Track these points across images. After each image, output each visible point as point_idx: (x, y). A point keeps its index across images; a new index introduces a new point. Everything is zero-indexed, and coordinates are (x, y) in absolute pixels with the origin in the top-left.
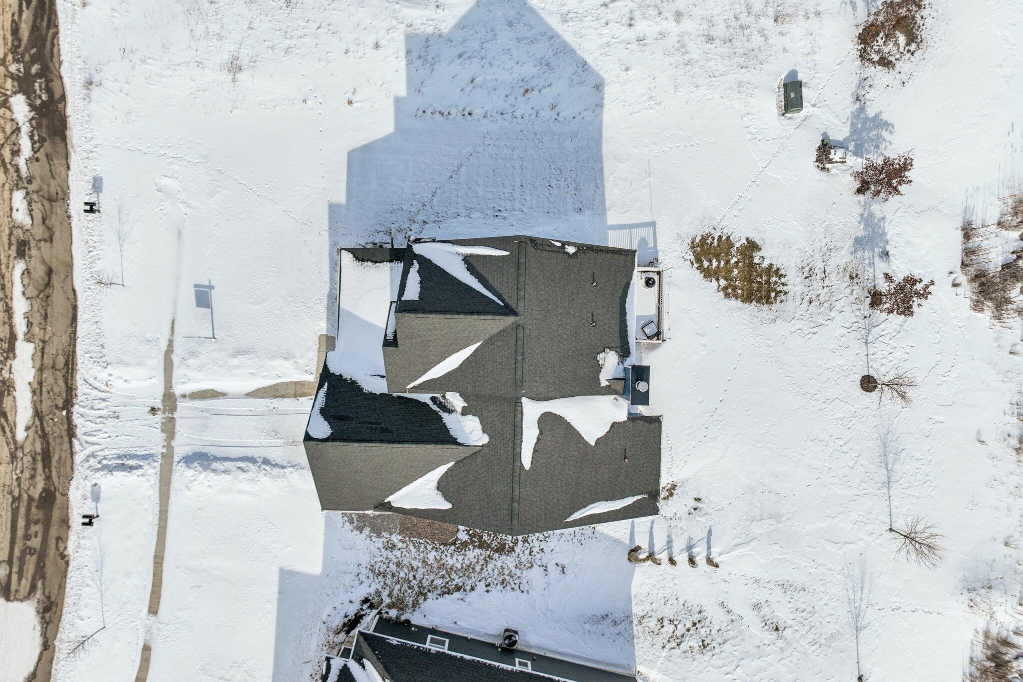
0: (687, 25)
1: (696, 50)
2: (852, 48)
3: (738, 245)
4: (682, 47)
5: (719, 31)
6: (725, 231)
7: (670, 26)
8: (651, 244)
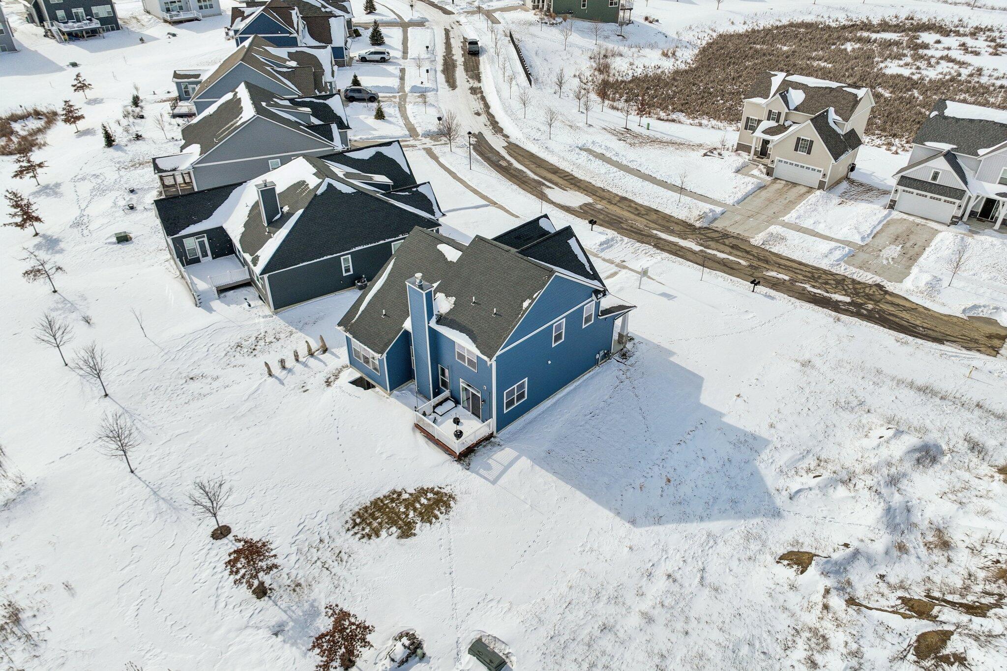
3: (418, 526)
6: (438, 525)
8: (482, 471)
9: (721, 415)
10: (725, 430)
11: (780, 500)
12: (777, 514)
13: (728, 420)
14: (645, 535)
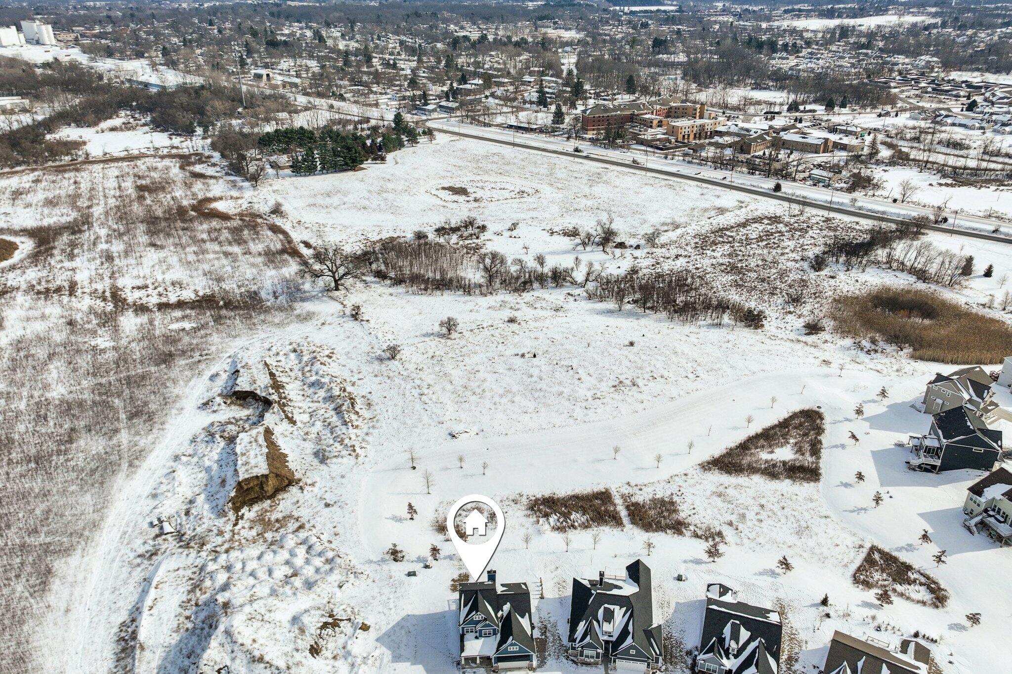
0: (391, 597)
1: (398, 594)
2: (399, 563)
4: (398, 598)
5: (394, 590)
7: (391, 601)
9: (412, 664)
10: (407, 660)
11: (379, 645)
12: (377, 640)
13: (408, 664)
14: (403, 614)
